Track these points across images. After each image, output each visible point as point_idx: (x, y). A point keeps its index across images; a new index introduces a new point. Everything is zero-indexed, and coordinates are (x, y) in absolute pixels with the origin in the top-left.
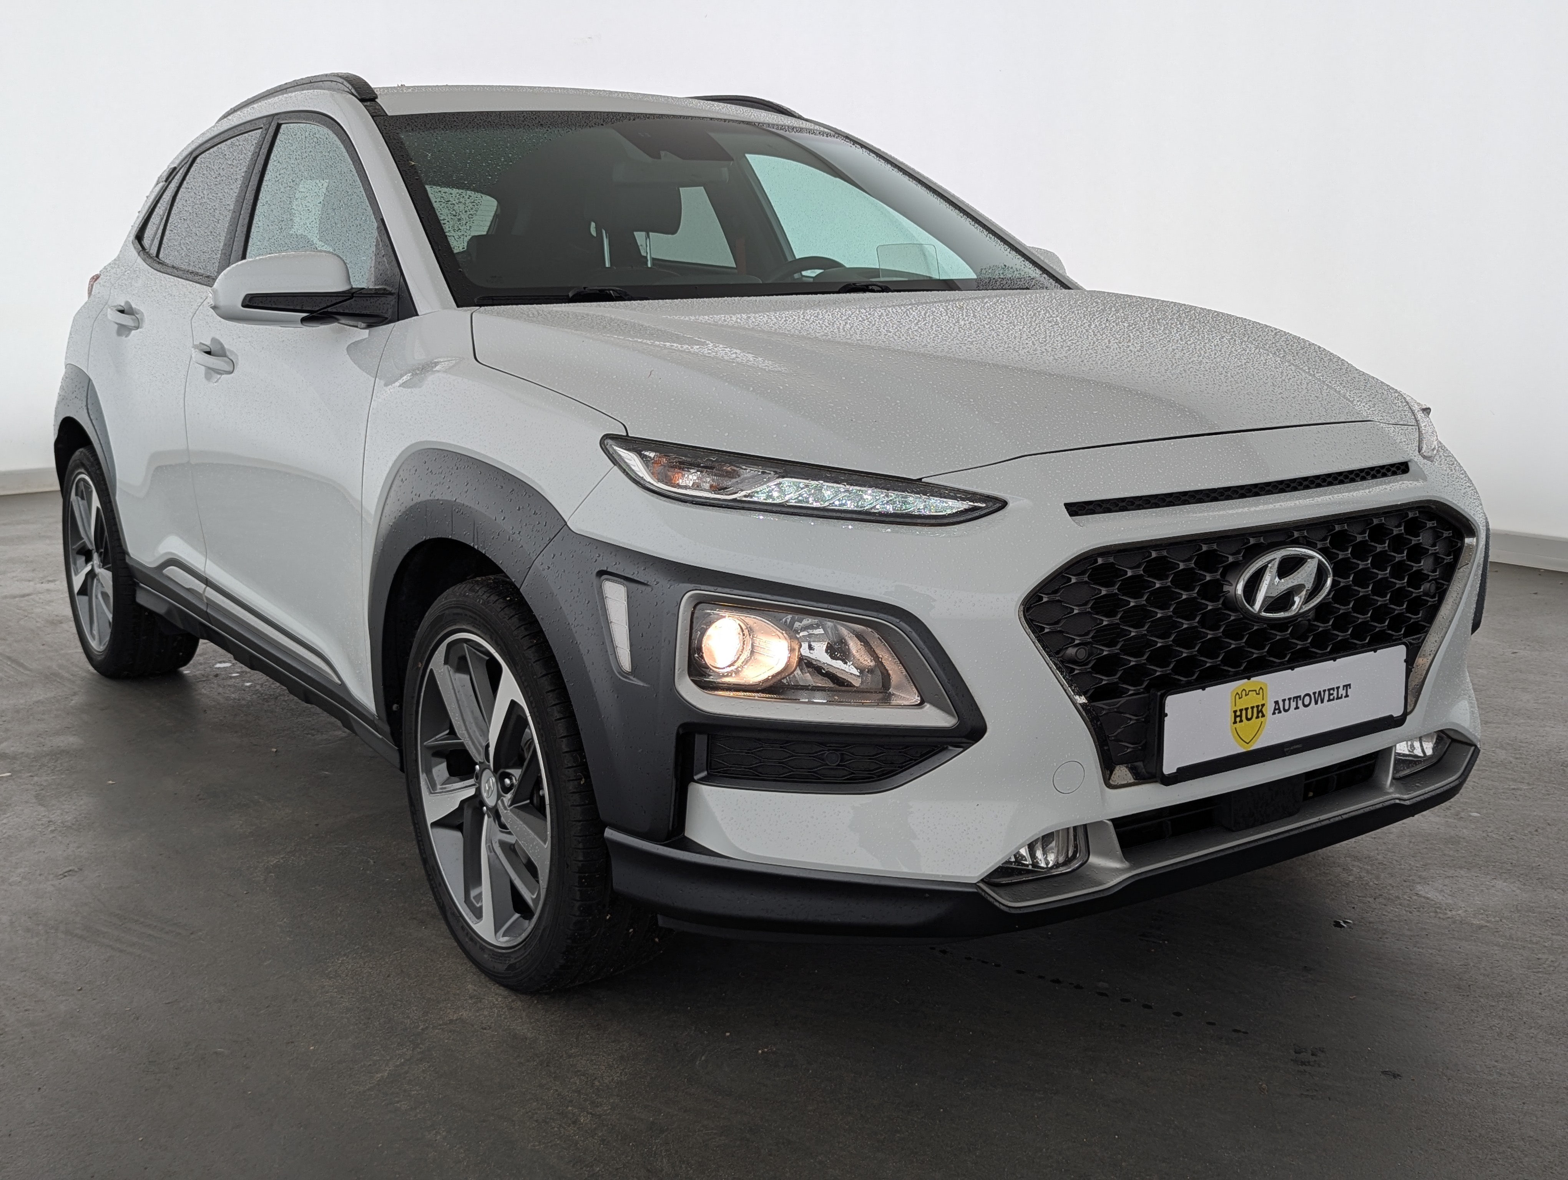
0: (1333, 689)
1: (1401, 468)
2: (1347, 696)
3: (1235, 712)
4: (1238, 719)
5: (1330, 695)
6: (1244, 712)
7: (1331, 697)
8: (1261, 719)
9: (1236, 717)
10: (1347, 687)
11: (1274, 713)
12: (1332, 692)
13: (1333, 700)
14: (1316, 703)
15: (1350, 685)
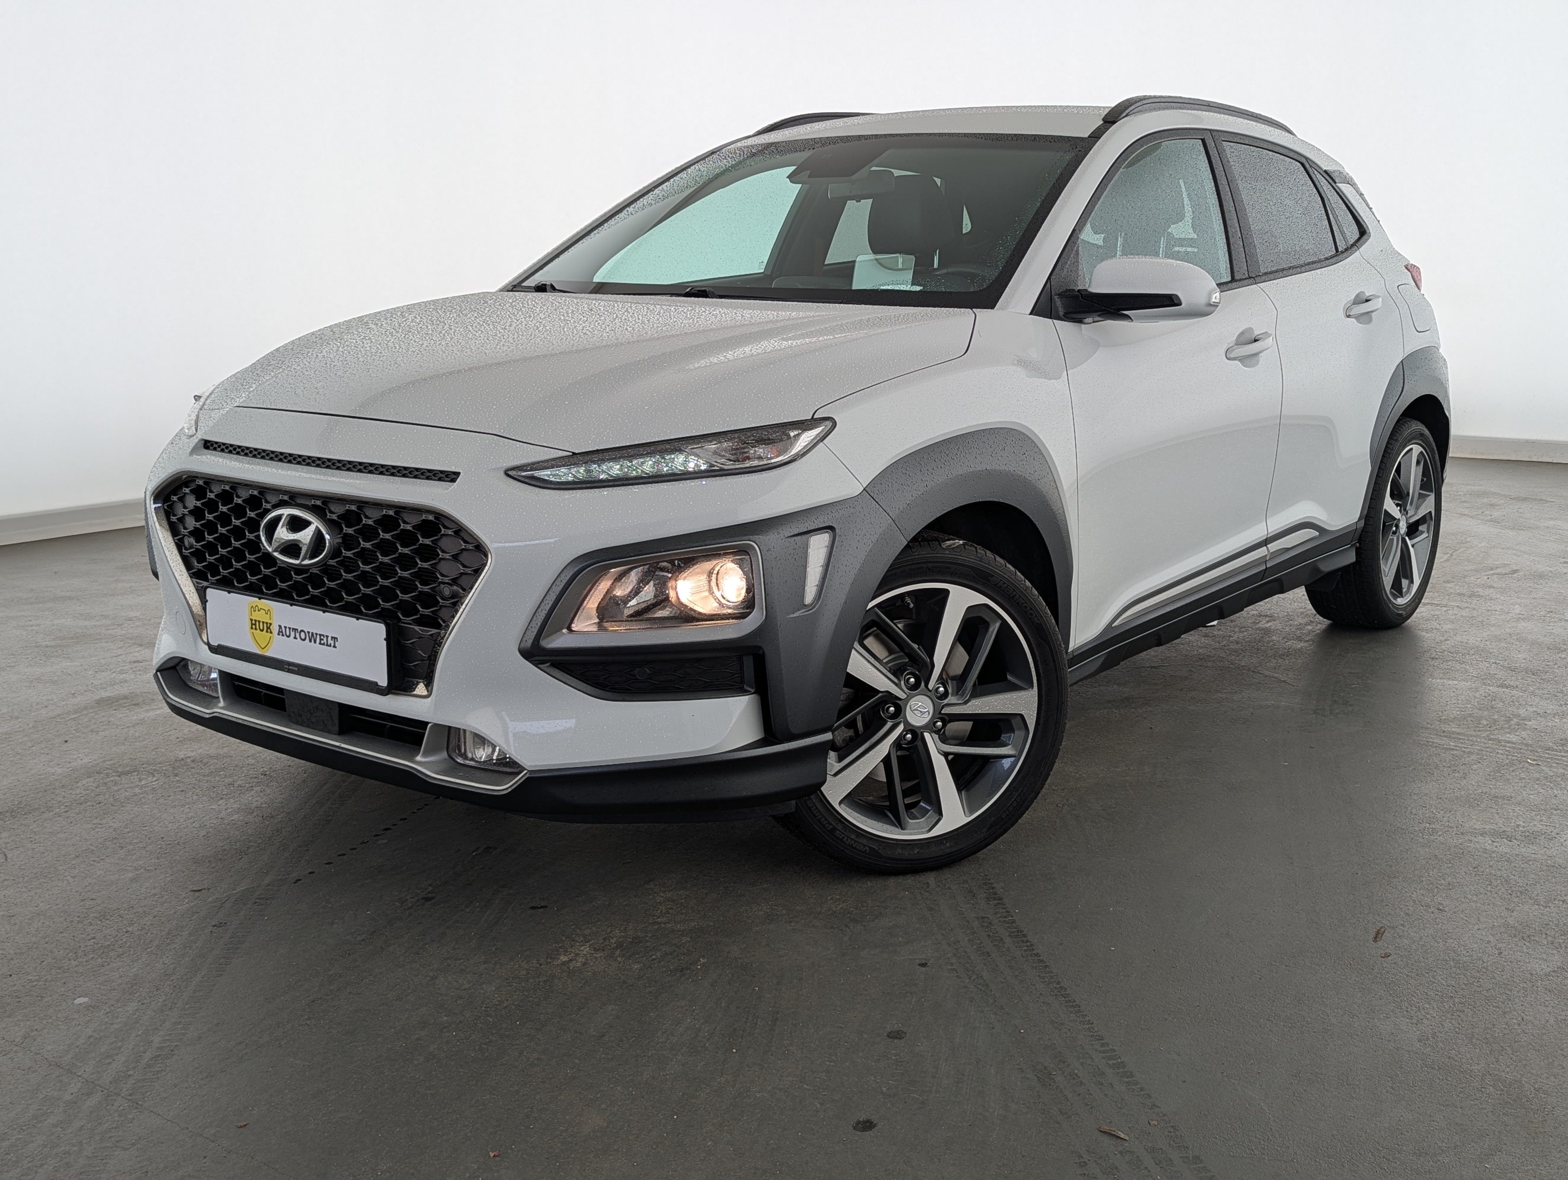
0: (323, 635)
1: (451, 477)
2: (335, 647)
3: (251, 620)
4: (254, 627)
5: (321, 640)
6: (257, 623)
7: (322, 642)
8: (269, 634)
9: (252, 624)
10: (335, 639)
11: (279, 634)
12: (322, 637)
13: (324, 644)
14: (310, 641)
15: (337, 638)
